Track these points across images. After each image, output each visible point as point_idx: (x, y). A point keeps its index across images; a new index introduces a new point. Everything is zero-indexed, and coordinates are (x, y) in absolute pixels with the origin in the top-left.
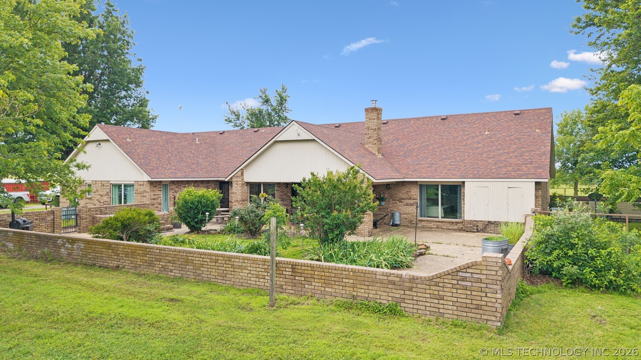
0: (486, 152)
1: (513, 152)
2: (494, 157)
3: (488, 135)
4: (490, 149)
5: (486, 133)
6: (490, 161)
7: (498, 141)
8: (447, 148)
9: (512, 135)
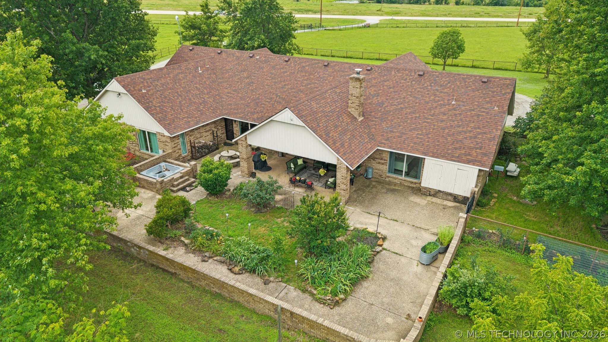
0: (447, 128)
1: (470, 132)
2: (453, 135)
3: (454, 105)
4: (452, 123)
5: (453, 103)
6: (449, 139)
7: (460, 114)
8: (418, 115)
9: (473, 110)
